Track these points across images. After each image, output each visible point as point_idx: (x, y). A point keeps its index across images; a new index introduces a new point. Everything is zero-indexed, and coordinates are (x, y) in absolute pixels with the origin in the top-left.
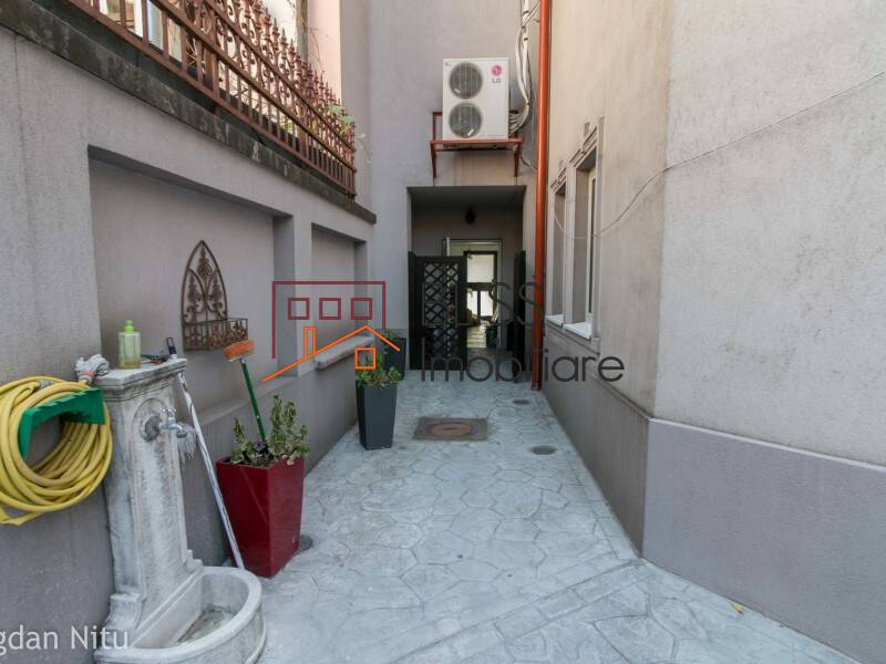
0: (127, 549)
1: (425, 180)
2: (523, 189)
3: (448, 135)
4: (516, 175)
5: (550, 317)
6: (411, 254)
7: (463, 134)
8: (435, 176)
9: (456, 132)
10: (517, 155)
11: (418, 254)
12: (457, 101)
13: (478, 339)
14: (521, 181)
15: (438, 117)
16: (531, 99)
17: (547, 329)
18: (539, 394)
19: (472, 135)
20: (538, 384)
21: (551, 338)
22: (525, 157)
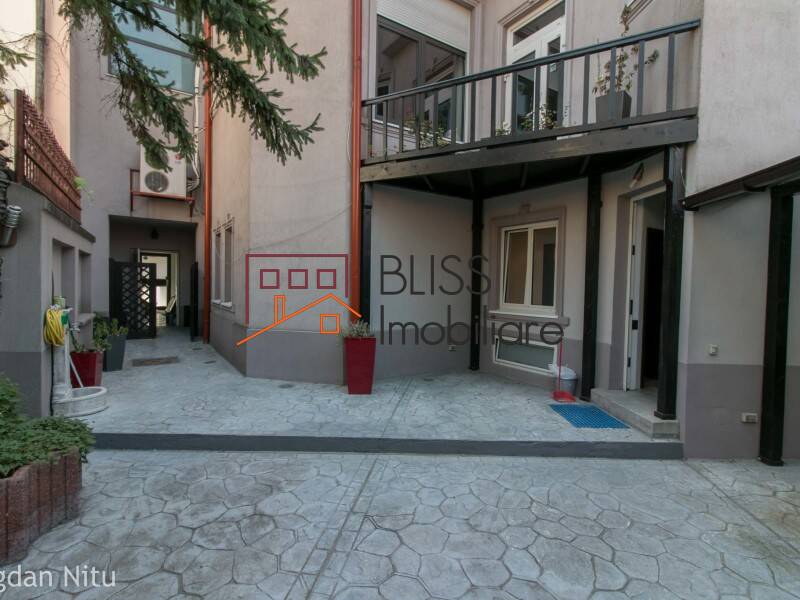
0: (61, 370)
1: (125, 212)
2: (196, 224)
3: (144, 188)
4: (191, 215)
5: (213, 301)
6: (111, 260)
7: (155, 190)
8: (132, 209)
9: (150, 188)
10: (192, 207)
11: (117, 260)
12: (151, 169)
13: (160, 320)
14: (194, 220)
15: (135, 174)
16: (201, 175)
17: (212, 308)
18: (209, 346)
19: (162, 190)
20: (208, 340)
21: (215, 312)
22: (197, 207)
